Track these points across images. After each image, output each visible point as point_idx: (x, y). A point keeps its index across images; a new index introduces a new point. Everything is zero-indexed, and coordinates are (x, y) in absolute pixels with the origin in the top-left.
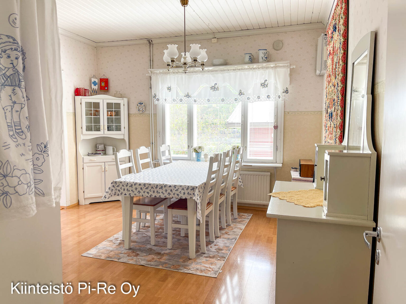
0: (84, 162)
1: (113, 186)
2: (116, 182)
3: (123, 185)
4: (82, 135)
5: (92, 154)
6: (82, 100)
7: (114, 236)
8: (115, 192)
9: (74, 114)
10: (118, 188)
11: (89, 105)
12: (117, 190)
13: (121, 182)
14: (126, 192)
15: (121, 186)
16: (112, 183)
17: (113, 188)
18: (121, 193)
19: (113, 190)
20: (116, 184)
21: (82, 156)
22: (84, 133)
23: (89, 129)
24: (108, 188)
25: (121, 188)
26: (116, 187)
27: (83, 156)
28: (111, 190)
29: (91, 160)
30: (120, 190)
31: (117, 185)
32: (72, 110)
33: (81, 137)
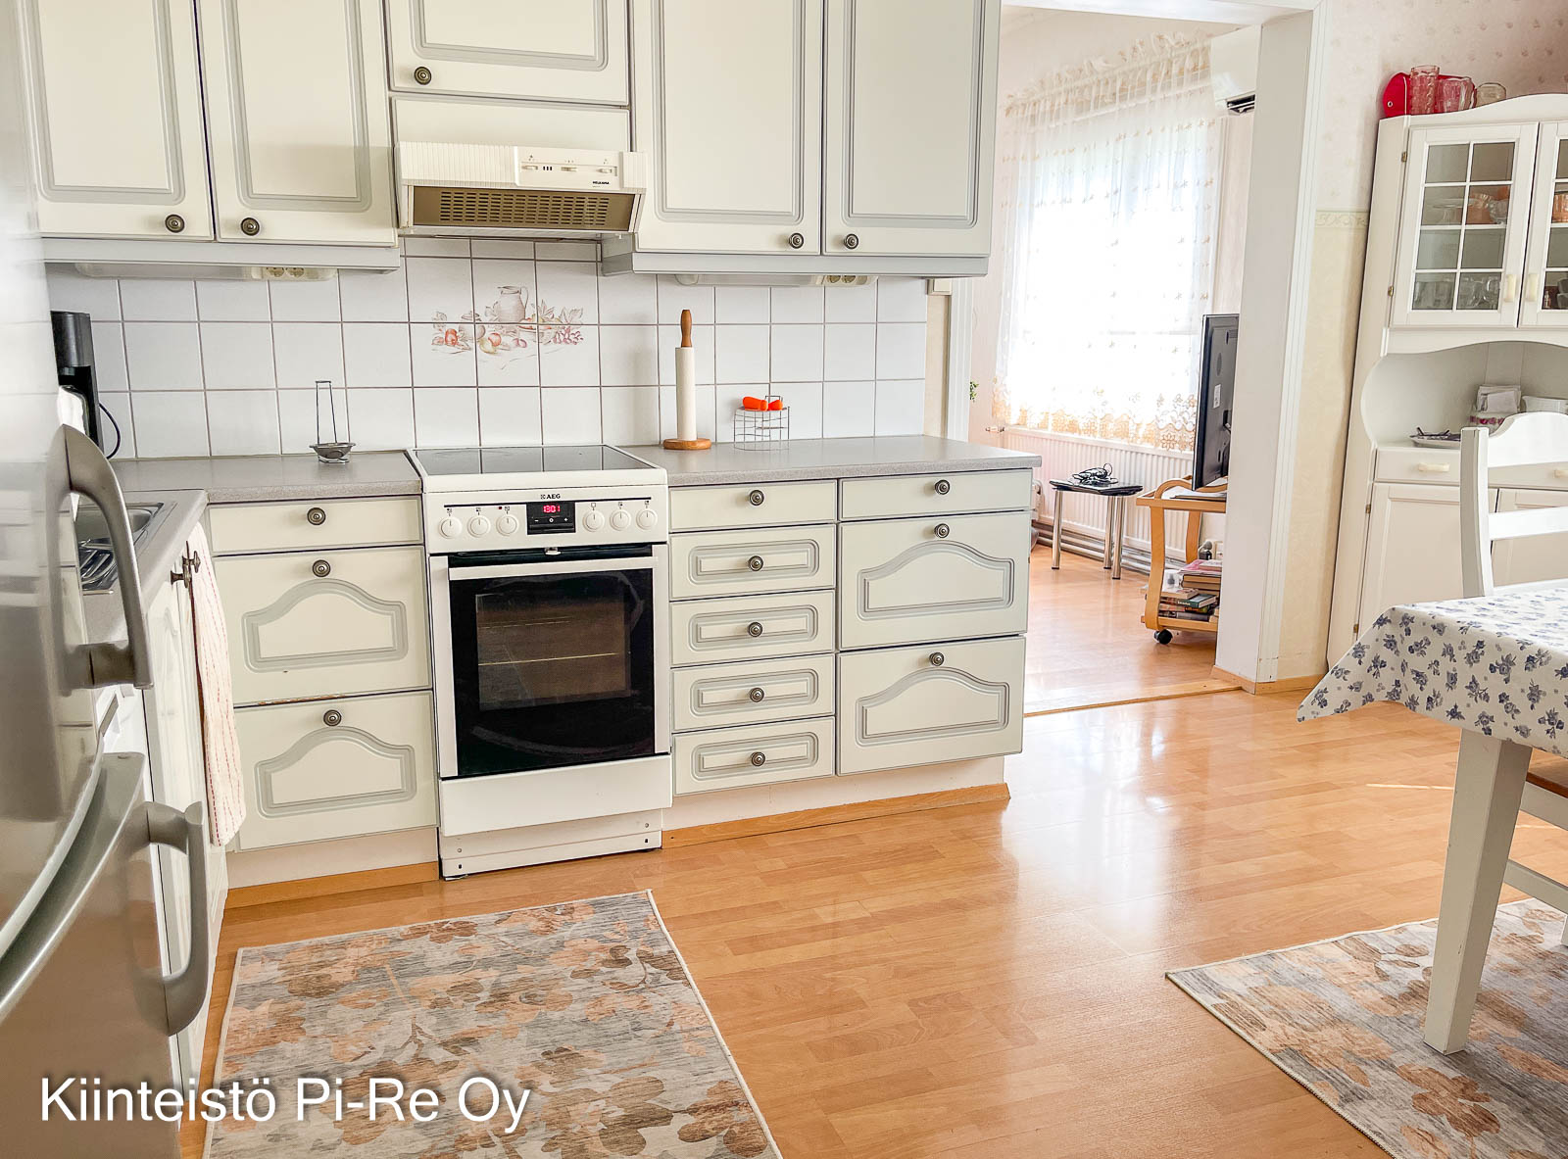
0: (1379, 476)
1: (1391, 643)
2: (1407, 620)
3: (1448, 651)
4: (1385, 332)
5: (1445, 434)
6: (1416, 135)
7: (1404, 929)
8: (1397, 683)
9: (1364, 217)
10: (1417, 662)
11: (1448, 159)
12: (1408, 671)
13: (1439, 628)
14: (1459, 696)
15: (1434, 651)
16: (1381, 621)
17: (1386, 654)
18: (1429, 700)
19: (1383, 665)
20: (1408, 632)
21: (1374, 445)
22: (1398, 319)
23: (1433, 295)
24: (1351, 650)
25: (1437, 663)
26: (1403, 648)
27: (1379, 443)
28: (1367, 660)
29: (1419, 470)
30: (1429, 673)
31: (1410, 641)
32: (1349, 198)
33: (1380, 342)
